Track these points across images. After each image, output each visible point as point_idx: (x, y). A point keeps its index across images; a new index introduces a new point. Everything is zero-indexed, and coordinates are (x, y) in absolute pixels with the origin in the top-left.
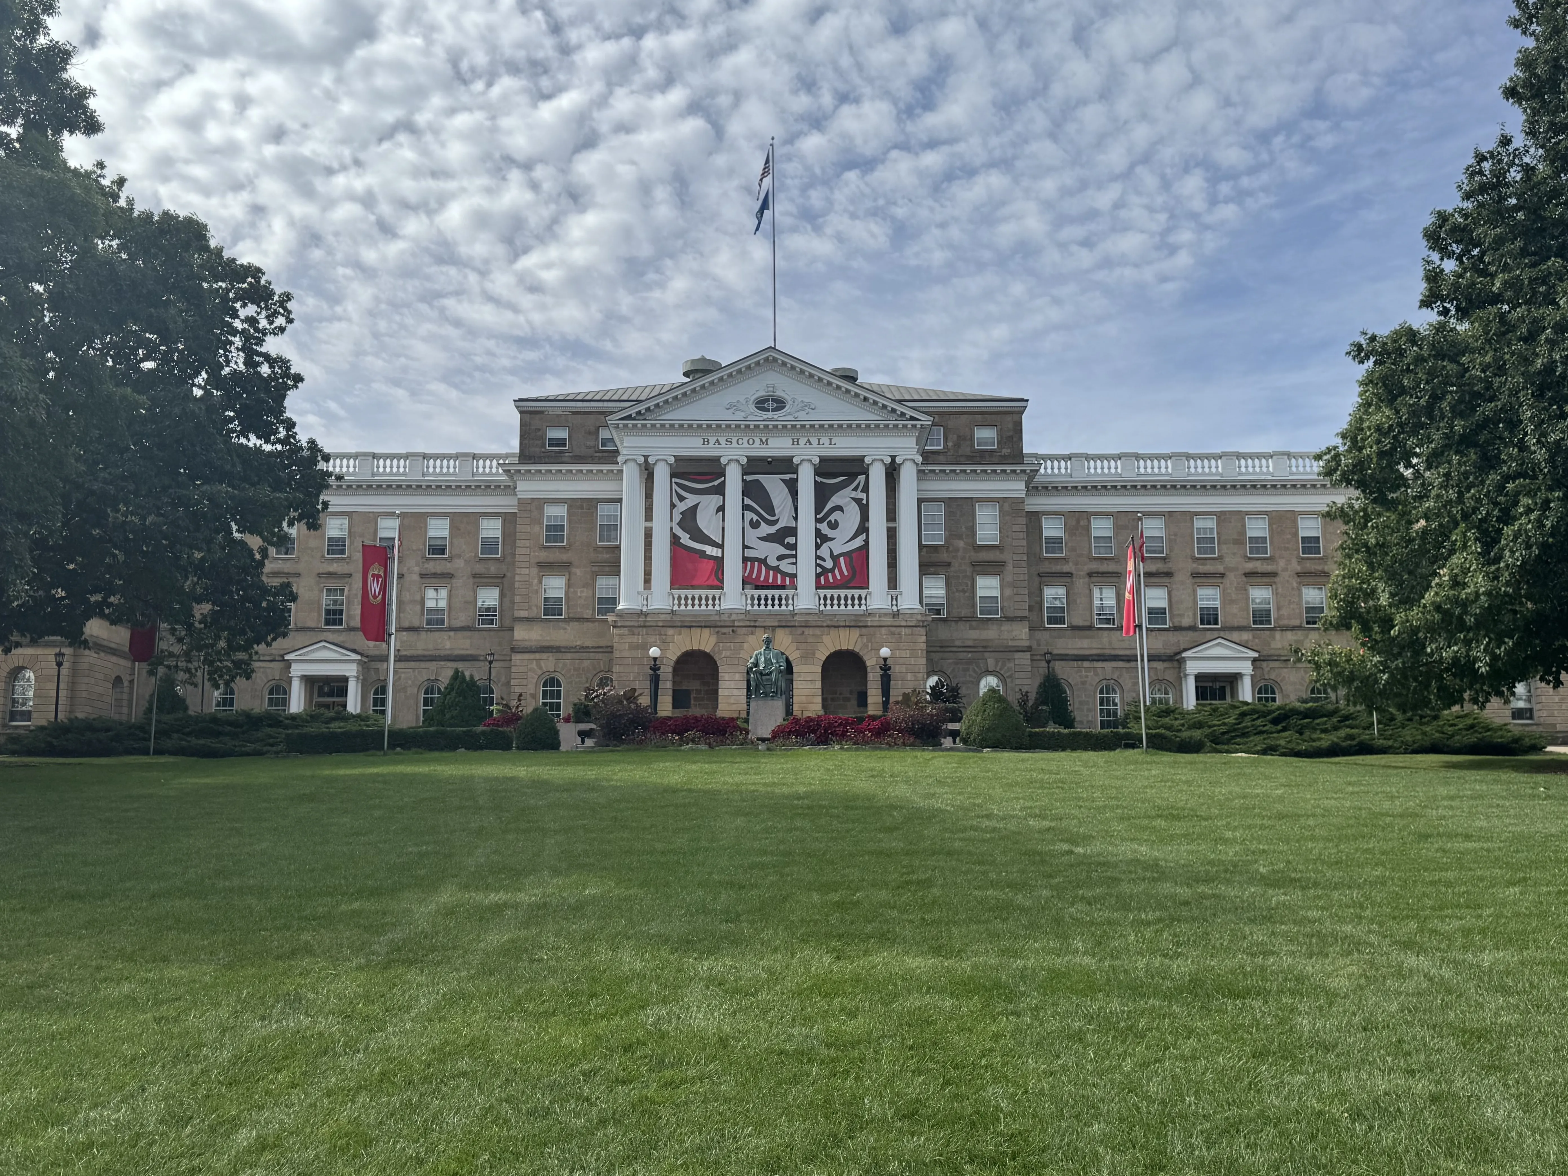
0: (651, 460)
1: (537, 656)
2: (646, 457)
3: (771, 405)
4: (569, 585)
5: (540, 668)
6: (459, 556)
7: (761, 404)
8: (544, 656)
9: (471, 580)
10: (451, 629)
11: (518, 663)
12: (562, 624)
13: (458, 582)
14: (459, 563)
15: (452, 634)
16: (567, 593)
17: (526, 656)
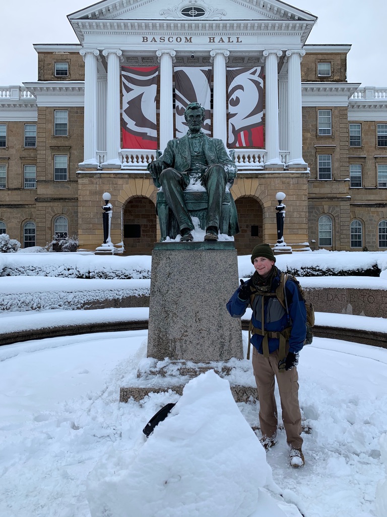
0: (104, 53)
1: (52, 204)
2: (101, 51)
3: (193, 12)
4: (70, 161)
5: (54, 212)
6: (13, 147)
7: (186, 11)
8: (56, 204)
9: (20, 161)
10: (9, 189)
11: (40, 208)
12: (66, 185)
13: (12, 162)
14: (13, 151)
15: (10, 192)
16: (69, 165)
17: (45, 204)
